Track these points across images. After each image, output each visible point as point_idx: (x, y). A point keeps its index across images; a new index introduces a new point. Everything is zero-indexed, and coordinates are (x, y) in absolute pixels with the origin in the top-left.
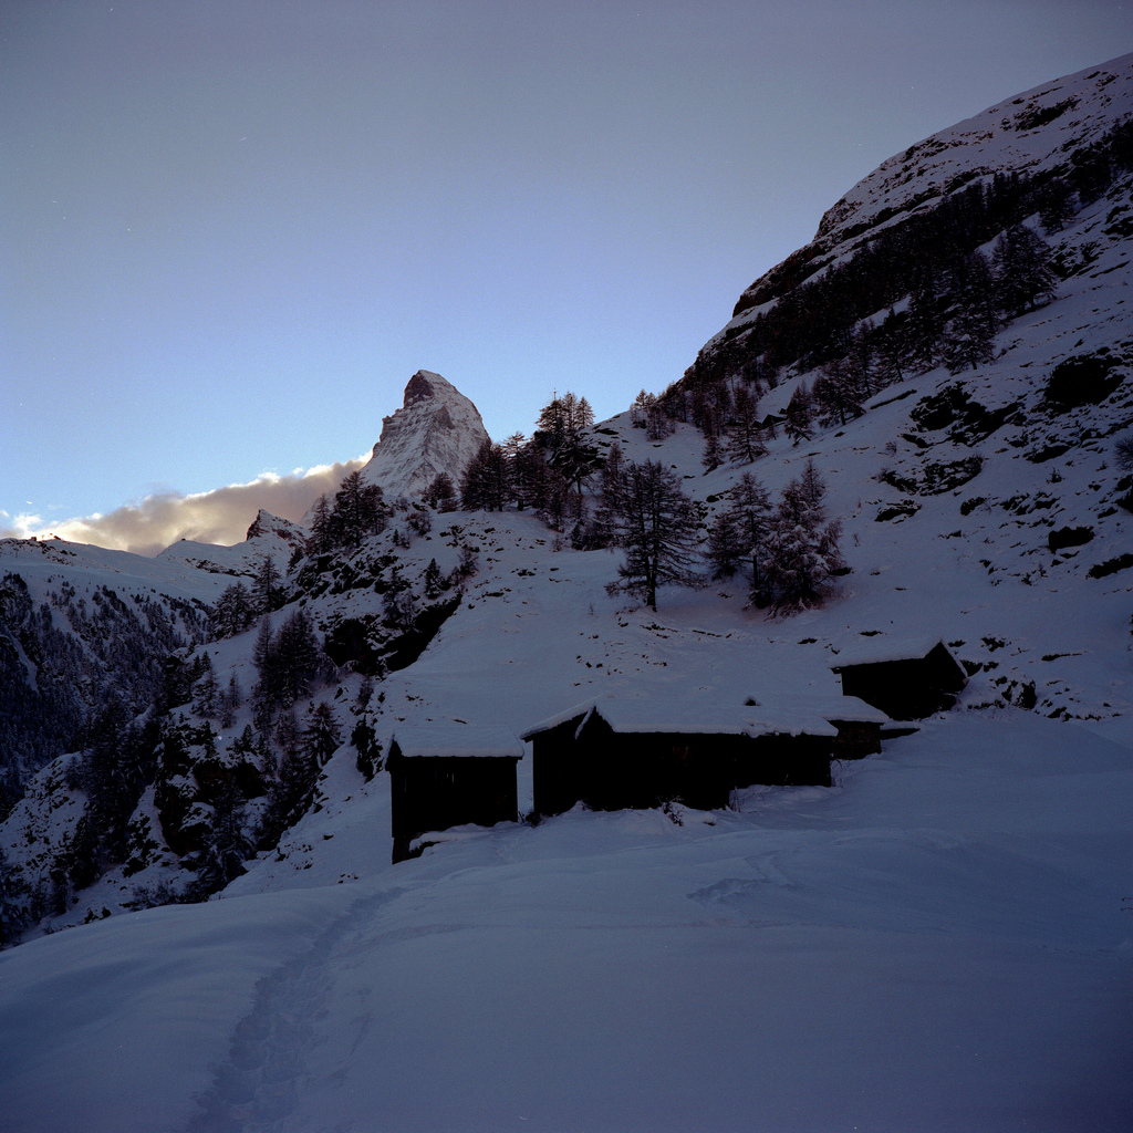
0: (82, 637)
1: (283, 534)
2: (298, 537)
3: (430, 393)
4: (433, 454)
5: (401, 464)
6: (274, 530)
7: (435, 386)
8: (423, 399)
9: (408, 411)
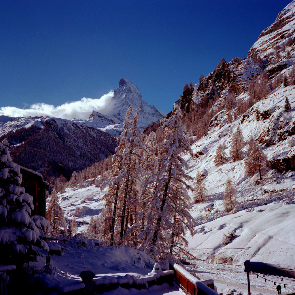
0: (72, 134)
1: (100, 117)
2: (103, 117)
3: (125, 84)
4: (127, 99)
5: (120, 102)
6: (97, 116)
7: (127, 82)
8: (124, 85)
9: (120, 88)
